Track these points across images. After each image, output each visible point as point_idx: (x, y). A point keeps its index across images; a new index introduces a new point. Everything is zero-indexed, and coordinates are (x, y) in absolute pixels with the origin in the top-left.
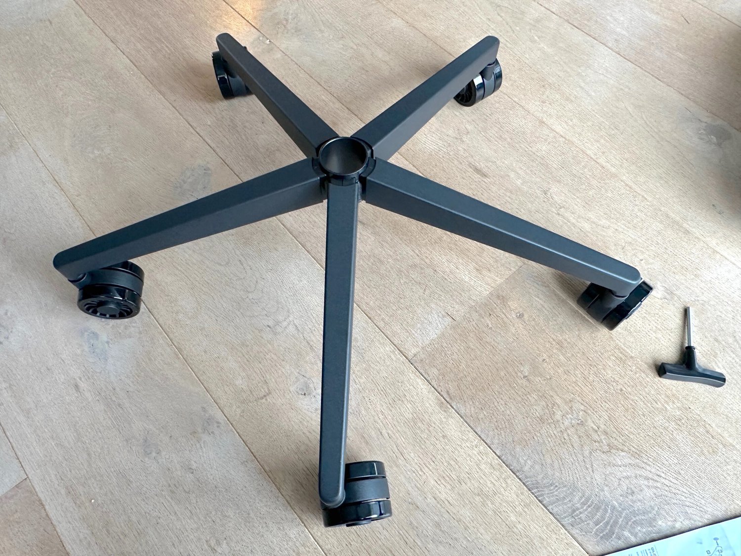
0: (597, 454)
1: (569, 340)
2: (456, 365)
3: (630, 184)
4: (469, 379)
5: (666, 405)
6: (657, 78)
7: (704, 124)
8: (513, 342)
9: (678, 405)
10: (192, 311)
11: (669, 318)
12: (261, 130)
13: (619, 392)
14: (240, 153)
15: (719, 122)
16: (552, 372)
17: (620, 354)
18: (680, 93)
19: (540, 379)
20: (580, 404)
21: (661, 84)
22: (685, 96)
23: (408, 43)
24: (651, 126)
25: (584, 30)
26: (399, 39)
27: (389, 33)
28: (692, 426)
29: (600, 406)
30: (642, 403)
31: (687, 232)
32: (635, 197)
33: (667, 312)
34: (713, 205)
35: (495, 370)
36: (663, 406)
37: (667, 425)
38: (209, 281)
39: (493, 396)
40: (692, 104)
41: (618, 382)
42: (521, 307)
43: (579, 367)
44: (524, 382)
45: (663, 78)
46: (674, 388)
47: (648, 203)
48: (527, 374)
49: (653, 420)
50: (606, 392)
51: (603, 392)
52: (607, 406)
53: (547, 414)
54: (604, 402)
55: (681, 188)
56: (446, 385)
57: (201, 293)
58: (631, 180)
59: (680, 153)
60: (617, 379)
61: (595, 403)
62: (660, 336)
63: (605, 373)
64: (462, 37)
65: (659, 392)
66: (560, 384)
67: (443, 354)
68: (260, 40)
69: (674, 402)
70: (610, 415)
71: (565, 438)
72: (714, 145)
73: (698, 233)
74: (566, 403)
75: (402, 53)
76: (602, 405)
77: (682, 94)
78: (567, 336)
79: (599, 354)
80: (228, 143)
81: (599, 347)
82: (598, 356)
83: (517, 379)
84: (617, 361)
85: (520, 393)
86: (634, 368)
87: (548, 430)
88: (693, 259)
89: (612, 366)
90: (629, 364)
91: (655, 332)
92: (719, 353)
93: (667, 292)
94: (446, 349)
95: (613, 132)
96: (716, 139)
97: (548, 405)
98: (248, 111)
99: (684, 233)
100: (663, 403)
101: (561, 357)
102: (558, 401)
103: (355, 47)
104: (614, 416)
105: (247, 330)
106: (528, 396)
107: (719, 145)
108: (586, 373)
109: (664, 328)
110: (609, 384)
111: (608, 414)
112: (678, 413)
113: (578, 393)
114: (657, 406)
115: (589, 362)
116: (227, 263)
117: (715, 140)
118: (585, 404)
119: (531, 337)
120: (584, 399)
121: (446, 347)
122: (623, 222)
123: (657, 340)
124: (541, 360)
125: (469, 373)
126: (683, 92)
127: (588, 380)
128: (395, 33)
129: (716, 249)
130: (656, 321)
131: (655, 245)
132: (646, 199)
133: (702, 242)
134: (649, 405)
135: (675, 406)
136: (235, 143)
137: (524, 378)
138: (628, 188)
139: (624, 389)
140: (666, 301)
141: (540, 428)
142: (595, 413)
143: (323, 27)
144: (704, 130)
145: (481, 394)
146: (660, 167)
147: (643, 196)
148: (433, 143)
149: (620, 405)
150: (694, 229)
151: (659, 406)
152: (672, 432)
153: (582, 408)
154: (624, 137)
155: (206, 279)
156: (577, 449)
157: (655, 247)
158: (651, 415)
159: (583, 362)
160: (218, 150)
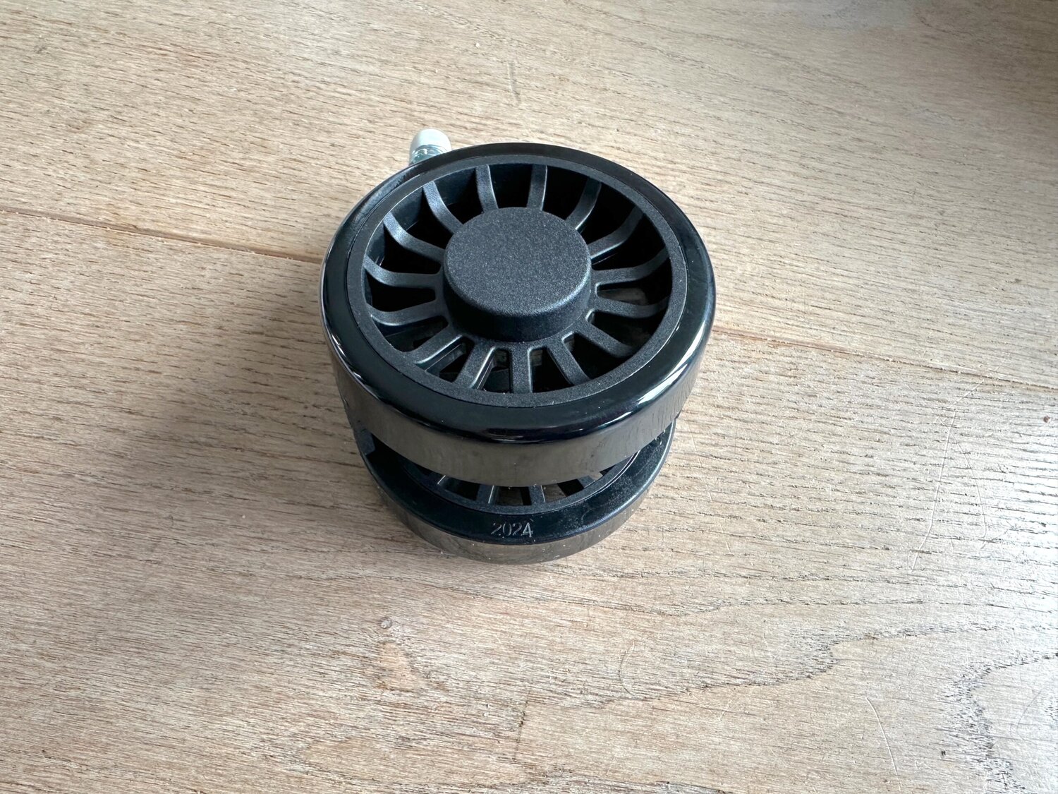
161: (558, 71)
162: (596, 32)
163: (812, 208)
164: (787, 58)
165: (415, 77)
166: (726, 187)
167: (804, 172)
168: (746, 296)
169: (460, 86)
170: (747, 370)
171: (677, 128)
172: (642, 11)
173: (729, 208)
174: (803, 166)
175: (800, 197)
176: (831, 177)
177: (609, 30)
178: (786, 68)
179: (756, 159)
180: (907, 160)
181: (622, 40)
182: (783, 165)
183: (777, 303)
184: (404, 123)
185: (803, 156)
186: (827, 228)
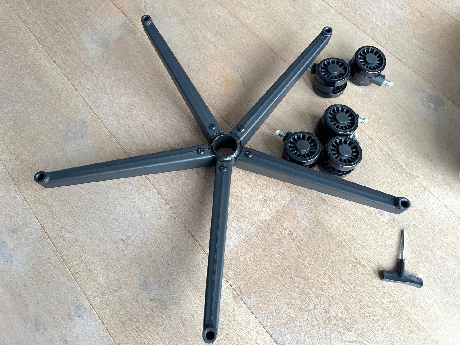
0: (335, 334)
1: (322, 252)
2: (246, 269)
3: (373, 138)
4: (254, 279)
5: (383, 300)
6: (398, 59)
7: (427, 94)
8: (285, 252)
9: (391, 299)
10: (71, 227)
11: (391, 237)
12: (123, 93)
13: (353, 290)
14: (108, 110)
15: (437, 93)
16: (309, 275)
17: (356, 263)
18: (412, 70)
19: (301, 280)
20: (326, 298)
21: (401, 63)
22: (416, 73)
23: (229, 28)
24: (391, 94)
25: (351, 21)
26: (223, 25)
27: (217, 20)
28: (398, 314)
29: (339, 300)
30: (367, 298)
31: (408, 174)
32: (375, 147)
33: (389, 233)
34: (427, 155)
35: (272, 273)
36: (381, 300)
37: (382, 313)
38: (83, 206)
39: (269, 292)
40: (420, 78)
41: (353, 282)
42: (292, 227)
43: (328, 272)
44: (291, 282)
45: (402, 58)
46: (389, 288)
47: (384, 153)
48: (292, 277)
49: (373, 310)
50: (344, 290)
51: (342, 290)
52: (344, 300)
53: (304, 305)
54: (342, 297)
55: (407, 142)
56: (239, 283)
57: (77, 215)
58: (374, 135)
59: (409, 116)
60: (352, 281)
61: (336, 297)
62: (383, 250)
63: (344, 276)
64: (266, 24)
65: (379, 290)
66: (314, 284)
67: (238, 260)
68: (126, 23)
69: (388, 298)
70: (345, 306)
71: (315, 322)
72: (432, 110)
73: (415, 175)
74: (317, 297)
75: (225, 35)
76: (341, 299)
77: (414, 71)
78: (321, 249)
79: (342, 262)
80: (100, 102)
81: (342, 257)
82: (341, 264)
83: (286, 280)
84: (353, 268)
85: (287, 290)
86: (364, 273)
87: (304, 317)
88: (410, 194)
89: (349, 271)
90: (361, 270)
91: (380, 247)
92: (421, 263)
93: (390, 218)
94: (240, 257)
95: (365, 99)
96: (434, 105)
97: (305, 299)
98: (115, 78)
99: (406, 175)
100: (381, 298)
101: (316, 264)
102: (312, 296)
103: (192, 30)
104: (348, 307)
105: (107, 242)
106: (293, 292)
107: (435, 110)
108: (332, 276)
109: (386, 244)
110: (347, 284)
111: (344, 306)
112: (390, 305)
113: (326, 290)
114: (377, 300)
115: (335, 268)
116: (96, 193)
117: (433, 107)
118: (330, 298)
119: (297, 249)
120: (329, 295)
121: (240, 255)
122: (365, 166)
123: (381, 253)
124: (303, 266)
125: (255, 275)
126: (414, 70)
127: (333, 281)
128: (220, 20)
129: (426, 187)
130: (382, 239)
131: (386, 184)
132: (383, 149)
133: (417, 182)
134: (372, 299)
135: (389, 300)
136: (105, 102)
137: (291, 279)
138: (372, 141)
139: (356, 288)
140: (390, 224)
141: (298, 315)
142: (336, 305)
143: (171, 14)
144: (426, 98)
145: (261, 290)
146: (394, 126)
147: (381, 147)
148: (241, 106)
149: (353, 299)
150: (413, 173)
151: (379, 300)
152: (385, 318)
153: (328, 301)
154: (372, 103)
155: (81, 204)
156: (322, 330)
157: (386, 185)
158: (372, 306)
159: (330, 268)
160: (93, 108)
161: (378, 100)
162: (387, 98)
163: (394, 134)
164: (410, 116)
165: (360, 91)
166: (386, 125)
167: (398, 130)
168: (377, 137)
169: (364, 95)
170: (371, 144)
171: (387, 116)
172: (396, 99)
173: (384, 128)
174: (398, 129)
175: (394, 132)
176: (401, 132)
177: (389, 99)
178: (408, 117)
179: (393, 125)
180: (412, 136)
181: (390, 101)
182: (396, 127)
183: (380, 140)
184: (355, 96)
185: (400, 128)
186: (394, 137)
